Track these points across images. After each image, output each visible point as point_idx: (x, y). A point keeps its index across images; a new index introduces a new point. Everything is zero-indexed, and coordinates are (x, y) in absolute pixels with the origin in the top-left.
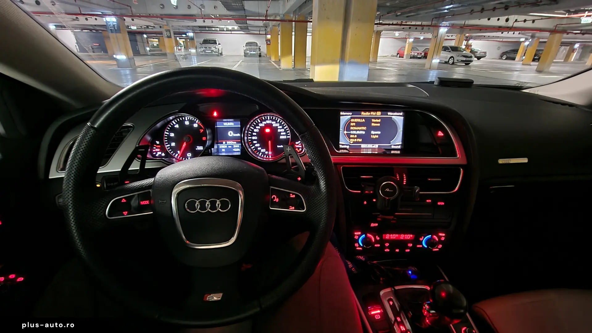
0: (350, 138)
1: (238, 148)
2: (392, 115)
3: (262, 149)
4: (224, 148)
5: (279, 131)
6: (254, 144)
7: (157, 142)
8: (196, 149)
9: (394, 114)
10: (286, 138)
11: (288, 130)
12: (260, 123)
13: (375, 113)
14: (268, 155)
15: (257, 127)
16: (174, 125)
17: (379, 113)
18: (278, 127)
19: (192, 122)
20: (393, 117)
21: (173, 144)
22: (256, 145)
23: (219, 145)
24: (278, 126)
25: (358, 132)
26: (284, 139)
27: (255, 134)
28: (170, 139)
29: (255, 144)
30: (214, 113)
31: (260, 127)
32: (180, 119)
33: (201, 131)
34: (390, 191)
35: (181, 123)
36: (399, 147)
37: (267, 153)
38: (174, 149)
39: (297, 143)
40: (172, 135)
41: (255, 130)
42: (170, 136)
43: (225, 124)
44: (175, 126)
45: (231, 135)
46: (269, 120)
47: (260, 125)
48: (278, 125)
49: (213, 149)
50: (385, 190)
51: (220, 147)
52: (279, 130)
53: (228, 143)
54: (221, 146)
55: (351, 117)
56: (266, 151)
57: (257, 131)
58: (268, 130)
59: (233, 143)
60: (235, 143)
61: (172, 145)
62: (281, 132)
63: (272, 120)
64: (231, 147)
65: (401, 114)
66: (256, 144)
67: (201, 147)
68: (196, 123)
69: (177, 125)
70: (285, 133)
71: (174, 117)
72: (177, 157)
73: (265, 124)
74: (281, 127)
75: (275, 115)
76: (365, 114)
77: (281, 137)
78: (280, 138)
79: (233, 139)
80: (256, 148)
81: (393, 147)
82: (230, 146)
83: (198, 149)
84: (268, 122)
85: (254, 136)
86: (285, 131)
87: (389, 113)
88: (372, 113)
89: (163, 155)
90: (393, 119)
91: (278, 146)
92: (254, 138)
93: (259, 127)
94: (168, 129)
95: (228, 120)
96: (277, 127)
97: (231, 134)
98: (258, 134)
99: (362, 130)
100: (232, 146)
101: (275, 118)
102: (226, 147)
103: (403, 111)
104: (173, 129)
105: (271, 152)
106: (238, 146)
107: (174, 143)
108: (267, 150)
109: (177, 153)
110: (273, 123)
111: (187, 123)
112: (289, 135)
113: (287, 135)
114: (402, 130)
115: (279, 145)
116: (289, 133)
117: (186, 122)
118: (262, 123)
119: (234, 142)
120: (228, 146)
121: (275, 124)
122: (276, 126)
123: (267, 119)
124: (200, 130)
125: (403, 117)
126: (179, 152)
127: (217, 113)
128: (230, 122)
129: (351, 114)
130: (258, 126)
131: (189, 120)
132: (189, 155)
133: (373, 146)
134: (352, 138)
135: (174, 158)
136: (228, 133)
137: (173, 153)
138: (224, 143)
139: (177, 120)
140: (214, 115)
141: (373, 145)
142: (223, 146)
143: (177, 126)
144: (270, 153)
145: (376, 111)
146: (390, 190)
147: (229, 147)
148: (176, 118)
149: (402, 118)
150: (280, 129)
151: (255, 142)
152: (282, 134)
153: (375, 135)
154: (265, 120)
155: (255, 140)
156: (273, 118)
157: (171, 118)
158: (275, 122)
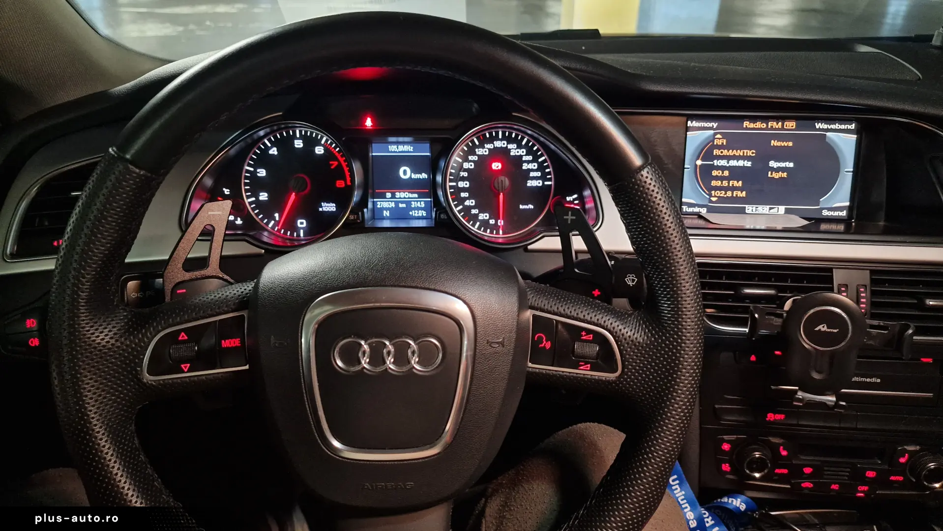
0: (710, 189)
1: (421, 209)
2: (828, 130)
3: (480, 212)
4: (386, 209)
5: (525, 166)
6: (462, 201)
7: (224, 189)
8: (321, 209)
9: (833, 127)
10: (541, 185)
11: (548, 167)
12: (478, 147)
13: (780, 124)
14: (496, 227)
15: (470, 158)
16: (267, 149)
17: (791, 124)
18: (524, 158)
19: (310, 142)
20: (828, 134)
21: (264, 196)
22: (467, 203)
23: (375, 200)
24: (522, 154)
25: (733, 163)
26: (537, 186)
27: (463, 174)
28: (257, 185)
29: (465, 199)
30: (367, 119)
31: (478, 155)
32: (281, 134)
33: (332, 165)
34: (829, 330)
35: (285, 144)
36: (844, 214)
37: (492, 222)
38: (266, 209)
39: (568, 199)
40: (262, 173)
41: (466, 165)
42: (258, 175)
43: (393, 148)
44: (271, 152)
45: (407, 177)
46: (501, 140)
47: (480, 151)
48: (522, 152)
49: (365, 210)
50: (817, 329)
51: (379, 206)
52: (526, 164)
53: (398, 195)
54: (381, 204)
55: (714, 133)
56: (490, 218)
57: (470, 167)
58: (497, 166)
59: (411, 195)
60: (416, 195)
61: (261, 198)
62: (529, 170)
63: (510, 140)
64: (404, 205)
65: (853, 126)
66: (468, 201)
67: (331, 204)
68: (320, 145)
69: (275, 149)
70: (539, 174)
71: (268, 130)
72: (273, 228)
73: (489, 149)
74: (530, 158)
75: (516, 127)
76: (752, 125)
77: (531, 183)
78: (528, 185)
79: (410, 185)
80: (467, 209)
81: (825, 213)
82: (402, 202)
83: (324, 209)
84: (498, 144)
85: (463, 179)
86: (541, 168)
87: (819, 125)
88: (773, 124)
89: (239, 222)
90: (830, 138)
91: (521, 207)
92: (461, 184)
93: (475, 158)
94: (252, 159)
95: (401, 139)
96: (521, 156)
97: (405, 173)
98: (472, 175)
99: (743, 158)
100: (408, 203)
101: (517, 135)
102: (393, 205)
103: (857, 120)
104: (264, 160)
105: (502, 221)
106: (422, 203)
107: (266, 195)
108: (495, 215)
109: (274, 219)
110: (510, 146)
111: (299, 144)
112: (550, 180)
113: (543, 178)
114: (852, 170)
115: (523, 205)
116: (549, 173)
117: (296, 142)
118: (484, 148)
119: (412, 193)
120: (397, 203)
121: (514, 151)
122: (519, 154)
123: (497, 138)
124: (331, 163)
125: (856, 136)
126: (277, 215)
127: (372, 121)
128: (403, 143)
129: (715, 125)
130: (474, 154)
131: (303, 138)
132: (302, 223)
133: (772, 211)
134: (717, 188)
135: (267, 230)
136: (398, 171)
137: (262, 219)
138: (389, 195)
139: (275, 137)
140: (366, 124)
141: (770, 209)
142: (385, 204)
143: (274, 151)
144: (501, 223)
145: (783, 119)
146: (828, 328)
147: (401, 205)
148: (272, 132)
149: (854, 137)
150: (528, 162)
151: (463, 195)
152: (532, 174)
153: (778, 170)
154: (492, 140)
155: (464, 190)
156: (510, 134)
157: (262, 133)
158: (515, 146)
